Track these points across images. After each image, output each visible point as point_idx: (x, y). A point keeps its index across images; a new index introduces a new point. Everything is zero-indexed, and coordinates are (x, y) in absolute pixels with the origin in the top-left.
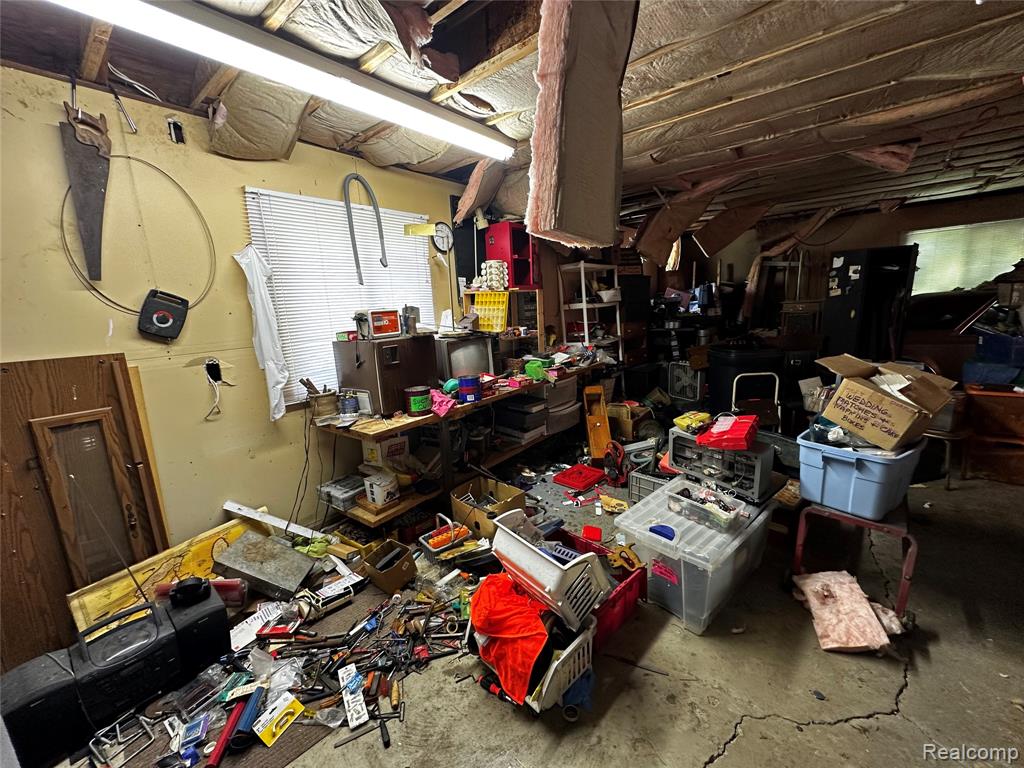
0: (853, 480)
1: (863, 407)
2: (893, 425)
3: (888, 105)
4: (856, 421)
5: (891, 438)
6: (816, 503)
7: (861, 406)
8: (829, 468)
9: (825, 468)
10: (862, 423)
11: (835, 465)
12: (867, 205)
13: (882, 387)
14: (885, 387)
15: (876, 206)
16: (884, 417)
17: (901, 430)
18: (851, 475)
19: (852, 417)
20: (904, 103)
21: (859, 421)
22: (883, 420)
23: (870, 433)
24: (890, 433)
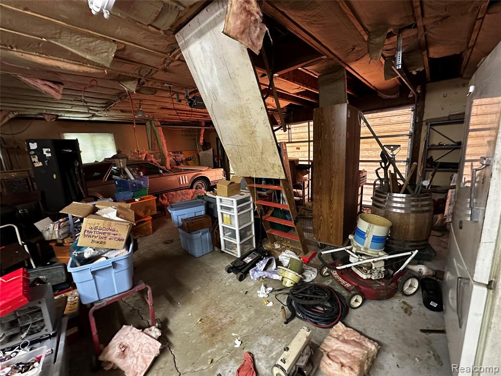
0: (113, 275)
1: (101, 231)
2: (120, 235)
3: (42, 54)
4: (101, 240)
5: (121, 242)
6: (96, 302)
7: (100, 231)
8: (97, 277)
9: (94, 278)
10: (103, 240)
11: (99, 273)
12: (36, 115)
13: (103, 216)
14: (105, 216)
15: (42, 117)
16: (114, 233)
17: (124, 236)
18: (111, 273)
19: (97, 239)
20: (51, 57)
21: (102, 240)
22: (115, 235)
23: (109, 244)
24: (120, 240)
